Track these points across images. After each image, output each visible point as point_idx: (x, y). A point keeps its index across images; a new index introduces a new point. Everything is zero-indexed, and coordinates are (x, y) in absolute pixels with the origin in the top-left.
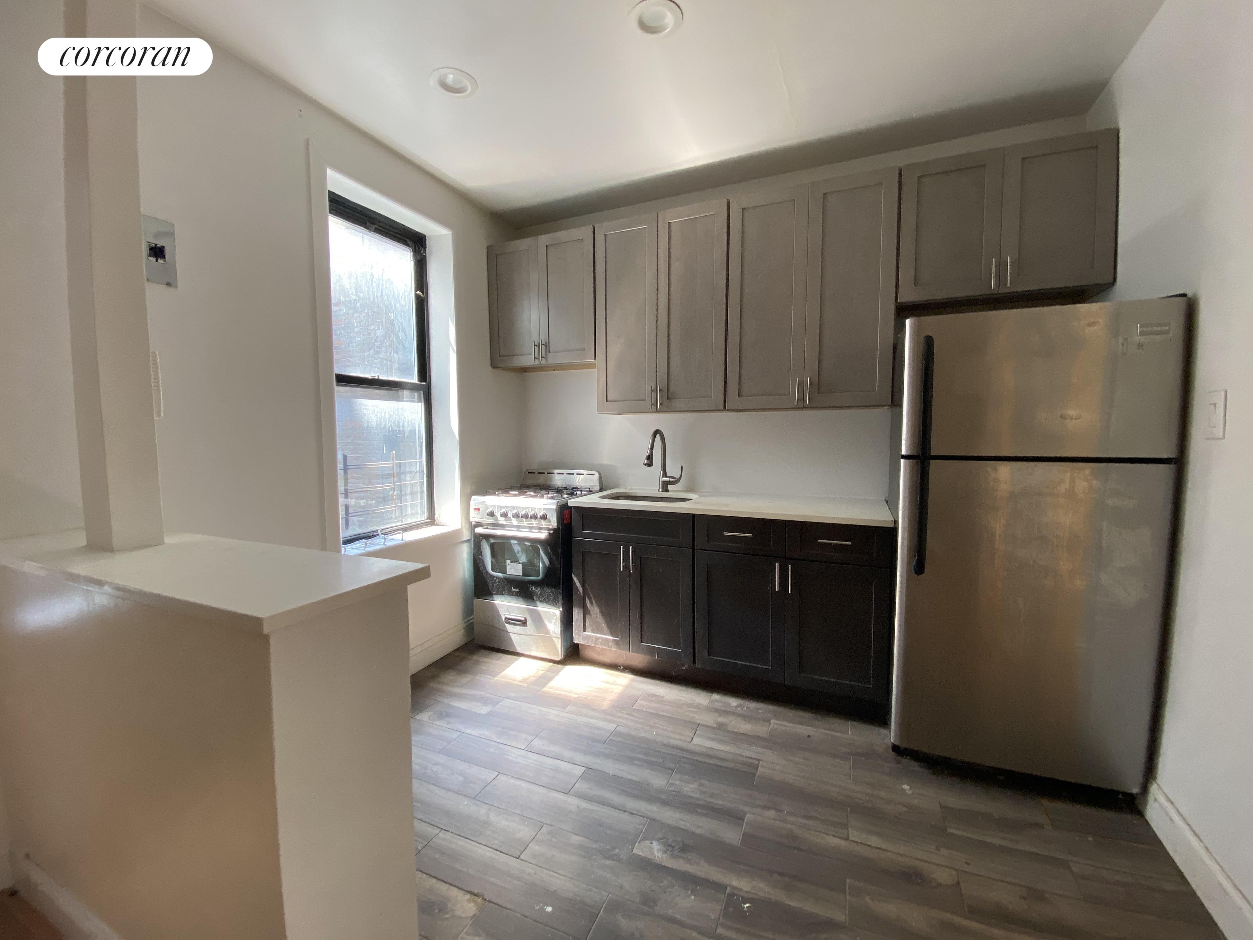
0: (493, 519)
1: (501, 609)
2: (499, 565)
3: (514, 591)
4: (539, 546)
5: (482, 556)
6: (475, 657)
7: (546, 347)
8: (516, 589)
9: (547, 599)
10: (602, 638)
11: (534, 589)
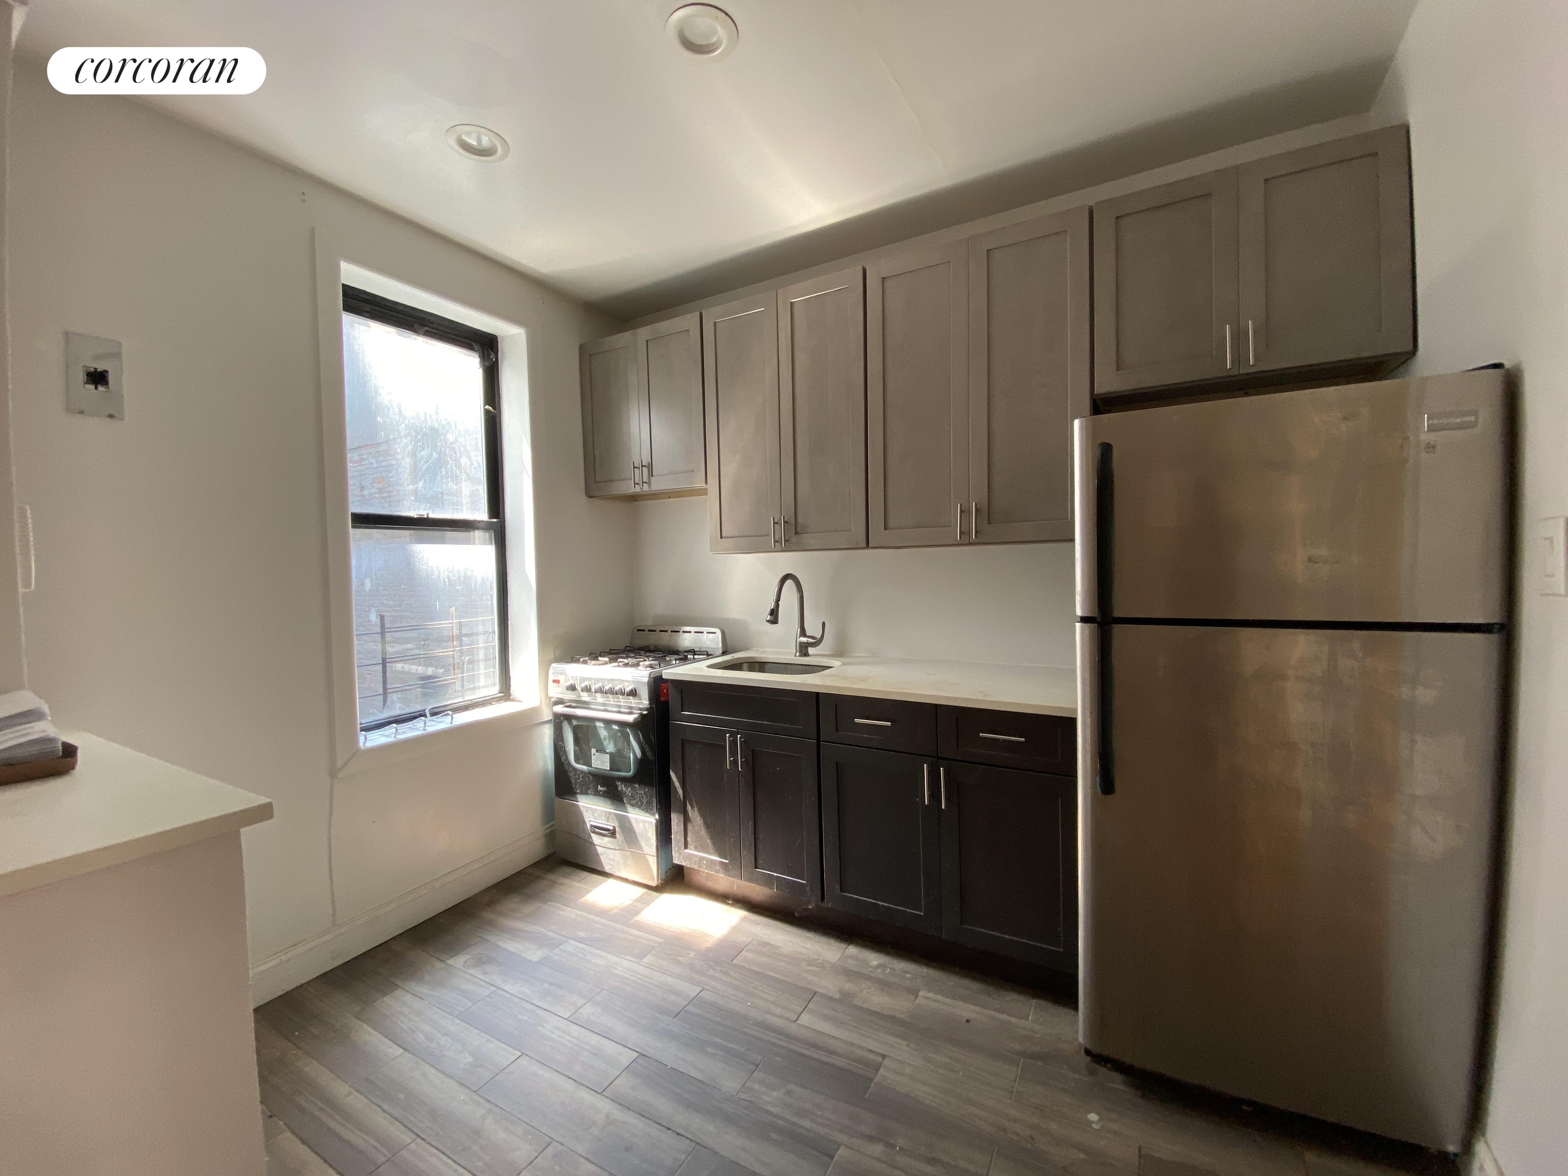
0: (574, 694)
1: (586, 814)
2: (583, 756)
3: (600, 791)
4: (629, 731)
5: (563, 742)
6: (552, 877)
7: (649, 469)
8: (603, 787)
9: (639, 802)
10: (707, 859)
11: (624, 789)
